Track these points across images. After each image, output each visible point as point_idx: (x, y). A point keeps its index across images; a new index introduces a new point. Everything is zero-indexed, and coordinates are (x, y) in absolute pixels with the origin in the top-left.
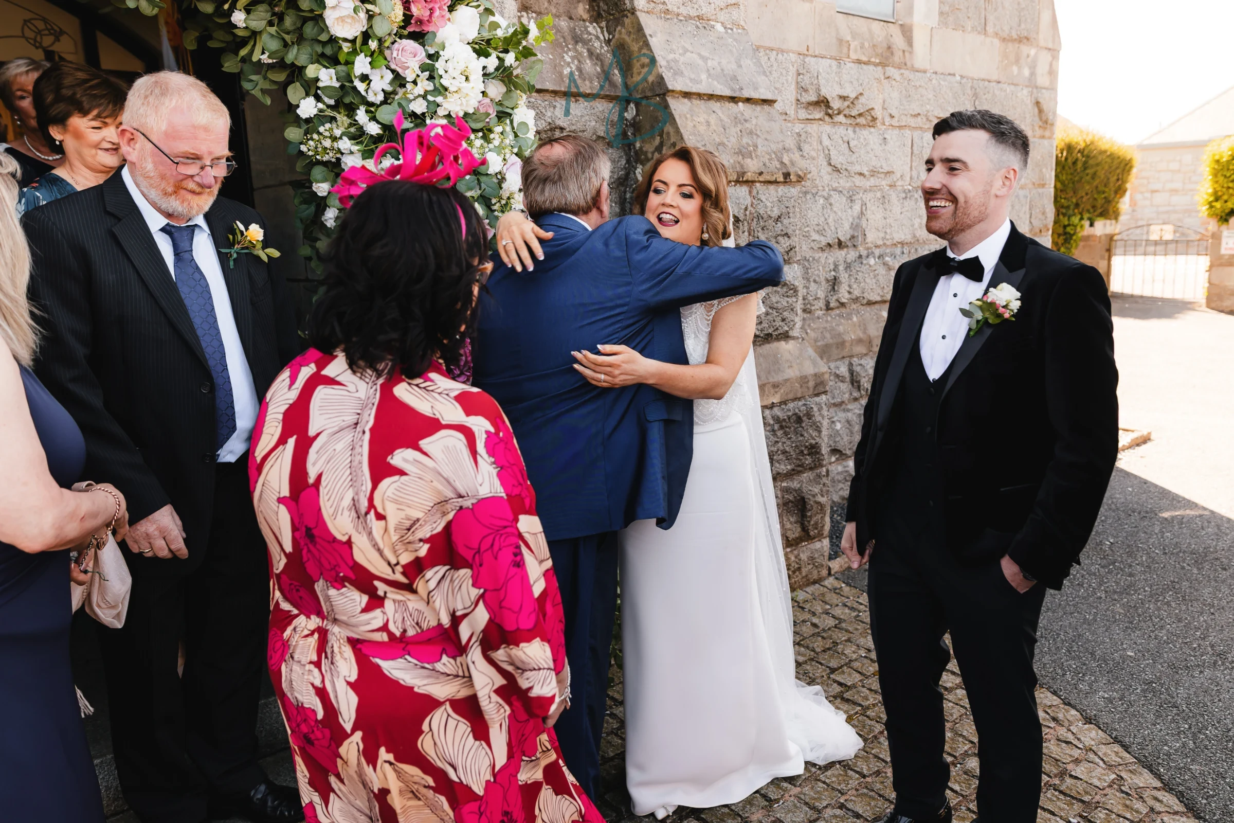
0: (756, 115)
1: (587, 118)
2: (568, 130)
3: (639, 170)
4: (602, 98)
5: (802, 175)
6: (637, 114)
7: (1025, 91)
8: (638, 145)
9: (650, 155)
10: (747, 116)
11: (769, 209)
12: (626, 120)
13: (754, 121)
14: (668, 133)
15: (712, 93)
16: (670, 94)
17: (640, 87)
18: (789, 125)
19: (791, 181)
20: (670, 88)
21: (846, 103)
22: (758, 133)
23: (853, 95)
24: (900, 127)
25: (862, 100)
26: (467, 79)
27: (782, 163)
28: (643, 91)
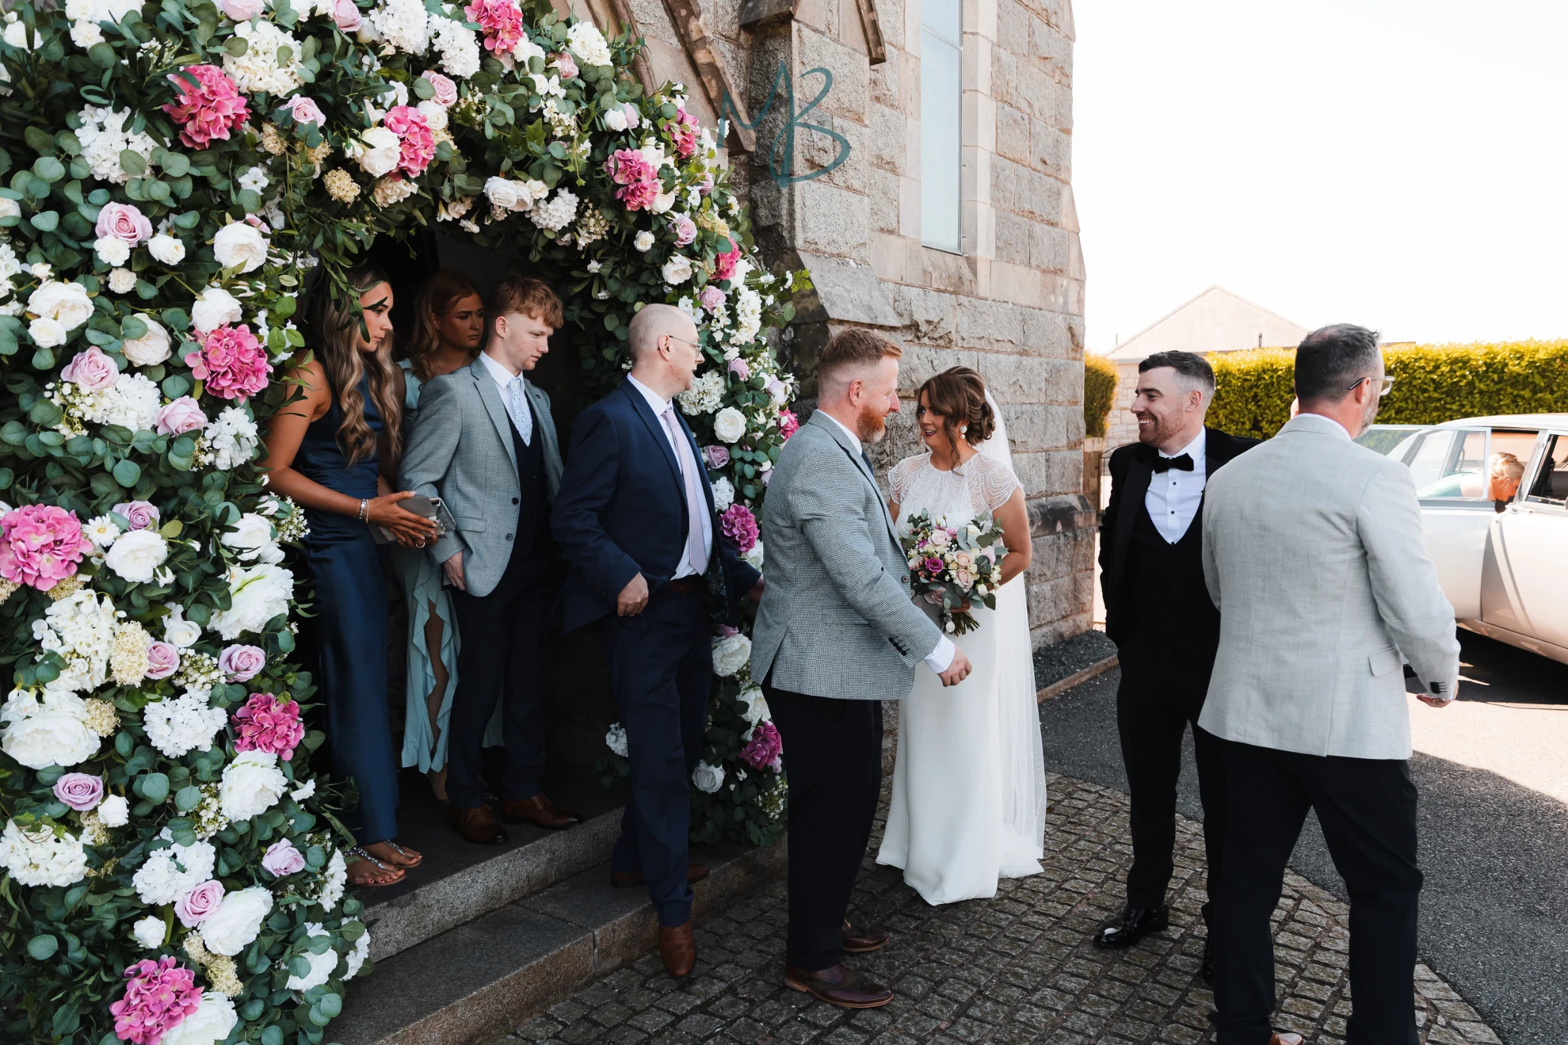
7: (1061, 318)
8: (796, 363)
16: (830, 321)
17: (800, 314)
20: (830, 315)
21: (931, 327)
23: (936, 320)
24: (969, 349)
25: (943, 324)
28: (803, 318)
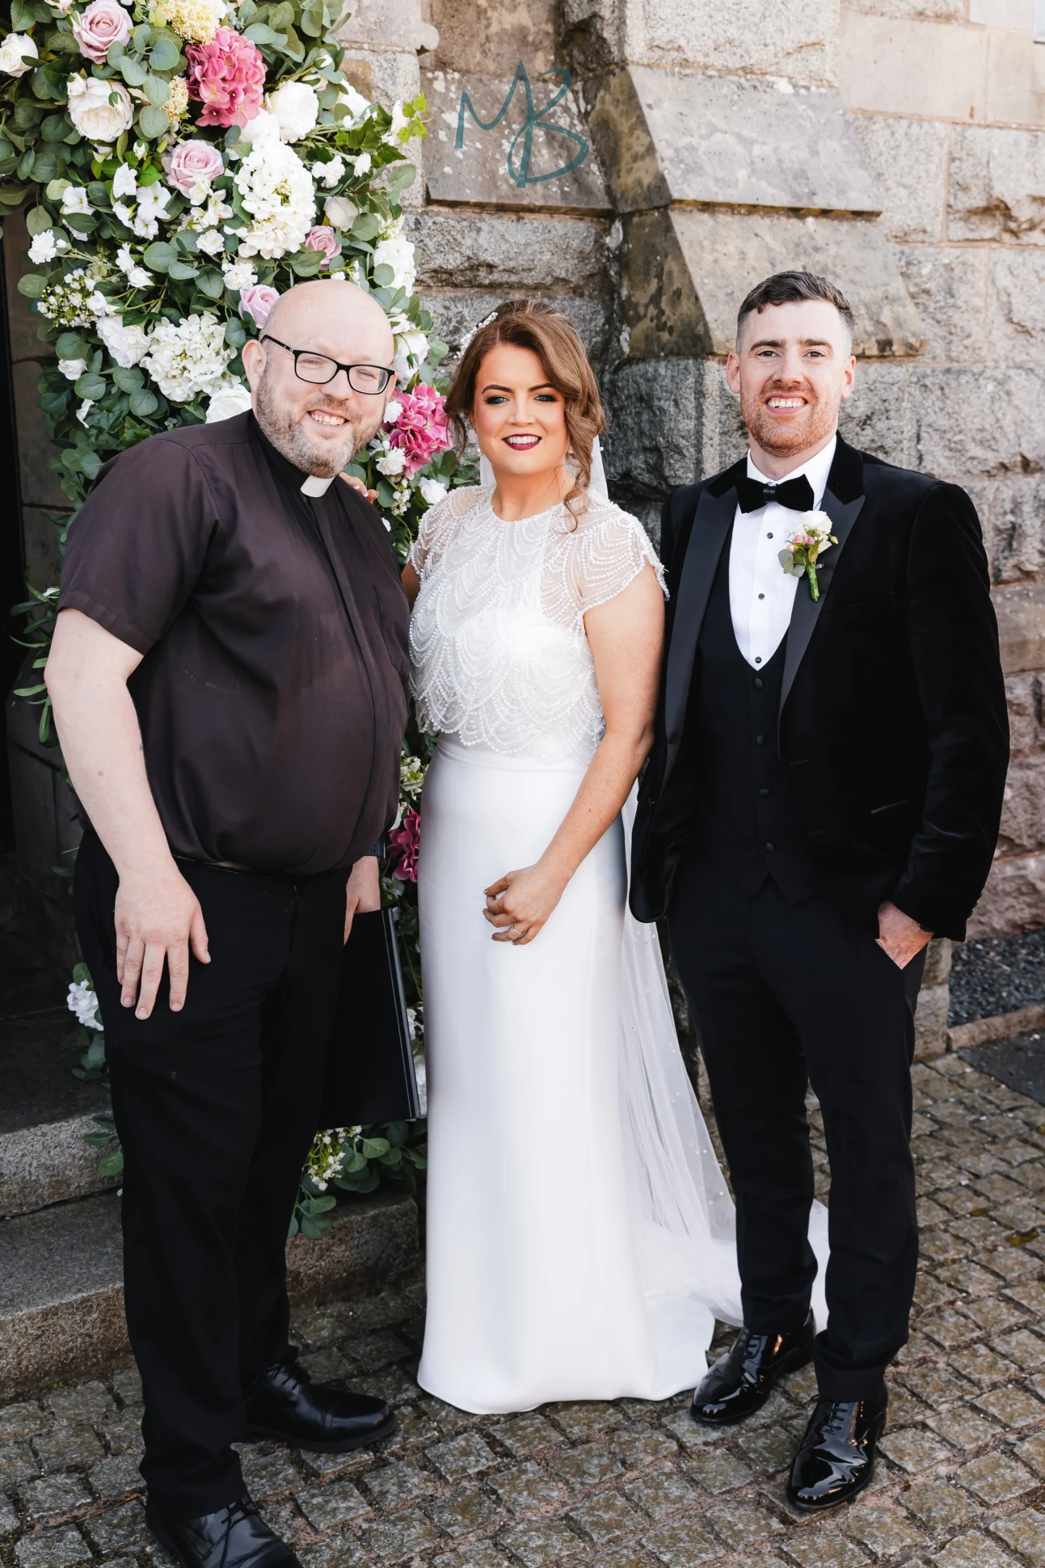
0: (839, 238)
1: (536, 247)
2: (501, 268)
3: (625, 336)
4: (565, 213)
5: (917, 345)
6: (625, 241)
9: (641, 310)
10: (820, 242)
11: (848, 404)
12: (608, 249)
13: (833, 250)
14: (670, 273)
15: (753, 202)
16: (677, 206)
17: (631, 195)
18: (931, 250)
19: (893, 355)
20: (676, 195)
22: (838, 270)
26: (286, 199)
27: (878, 323)
28: (635, 201)
